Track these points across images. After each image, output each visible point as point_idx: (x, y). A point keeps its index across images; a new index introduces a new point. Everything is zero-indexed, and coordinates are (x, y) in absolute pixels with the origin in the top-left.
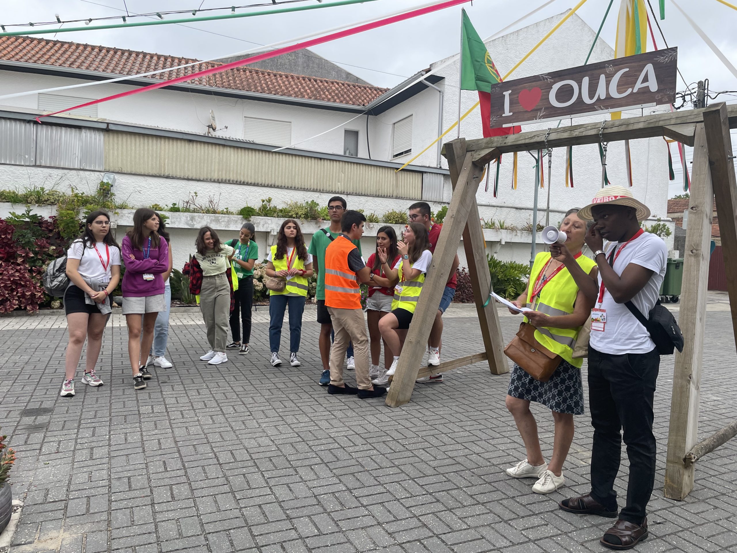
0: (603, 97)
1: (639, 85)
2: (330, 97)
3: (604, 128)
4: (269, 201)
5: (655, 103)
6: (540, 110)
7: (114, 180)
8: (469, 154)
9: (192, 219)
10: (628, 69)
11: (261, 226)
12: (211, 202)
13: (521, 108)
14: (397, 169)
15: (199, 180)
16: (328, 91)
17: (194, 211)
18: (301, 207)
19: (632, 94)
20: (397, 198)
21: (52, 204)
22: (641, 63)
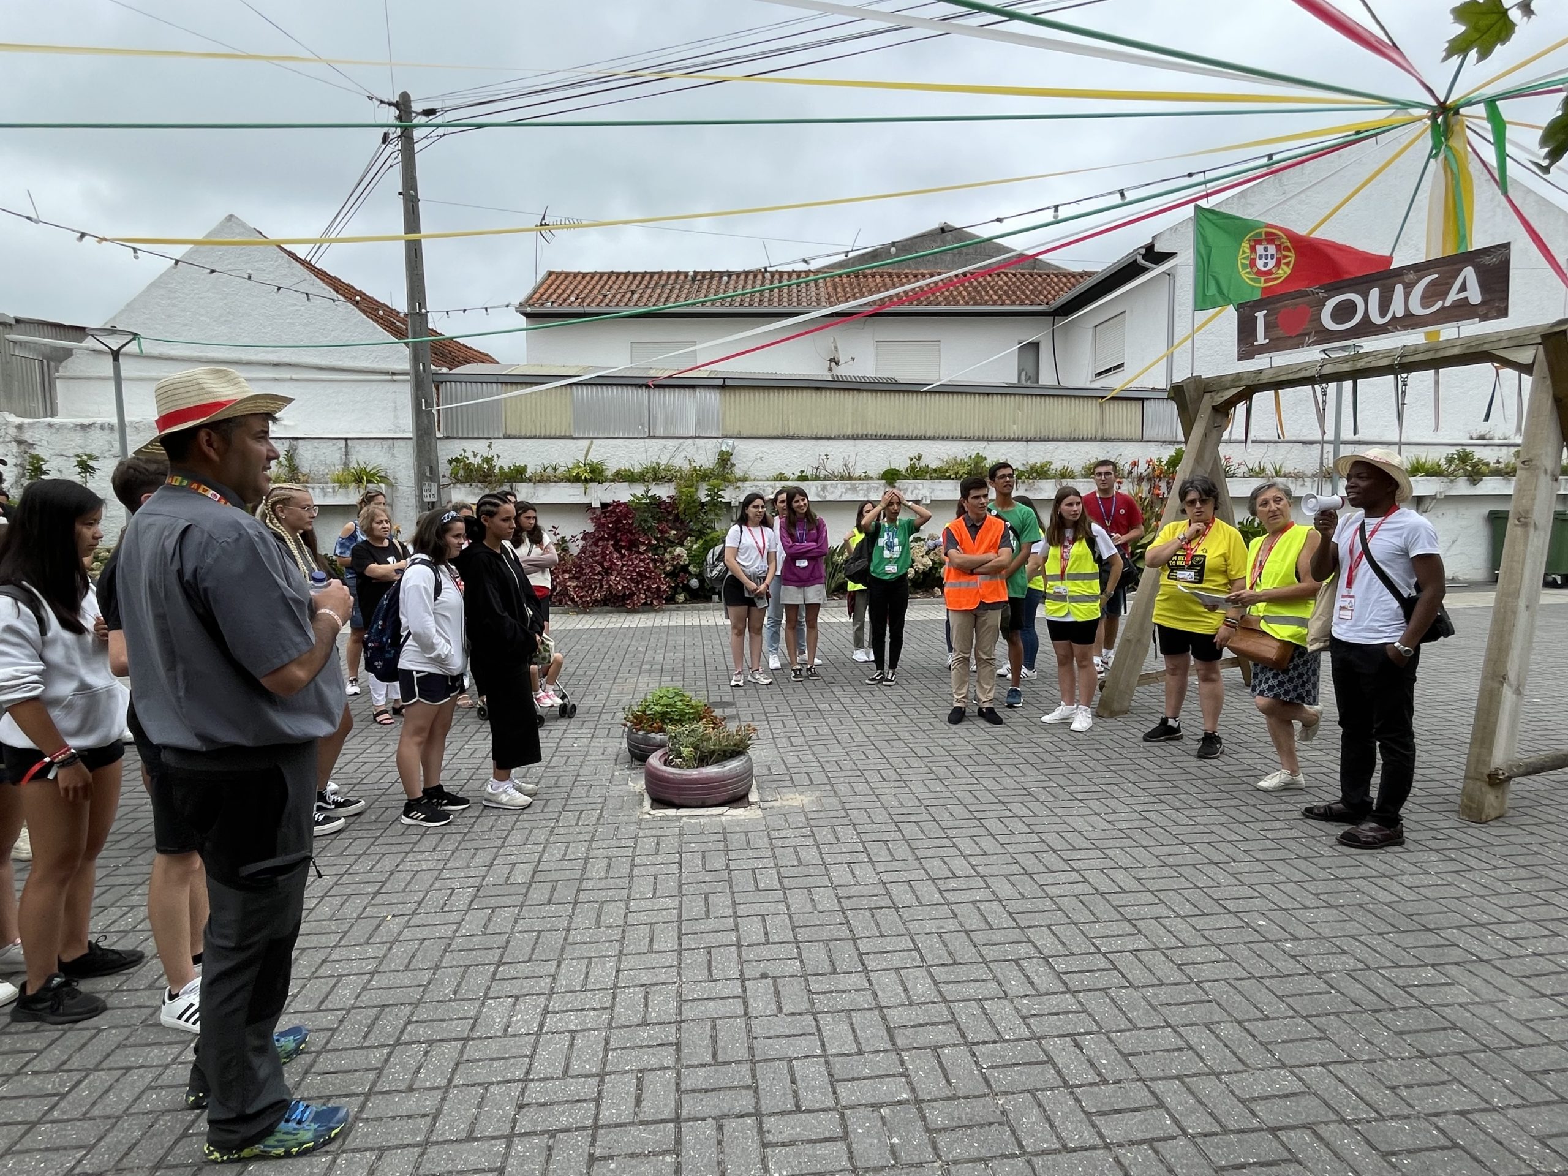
0: (1400, 314)
1: (1453, 296)
2: (995, 297)
3: (1401, 356)
4: (919, 458)
5: (1477, 320)
6: (1309, 334)
7: (734, 447)
8: (1207, 396)
9: (824, 488)
10: (1436, 276)
11: (909, 493)
12: (846, 466)
13: (1281, 333)
14: (1103, 398)
15: (829, 438)
16: (992, 288)
17: (825, 479)
18: (962, 464)
19: (1443, 308)
20: (1103, 440)
21: (670, 481)
22: (1456, 267)
